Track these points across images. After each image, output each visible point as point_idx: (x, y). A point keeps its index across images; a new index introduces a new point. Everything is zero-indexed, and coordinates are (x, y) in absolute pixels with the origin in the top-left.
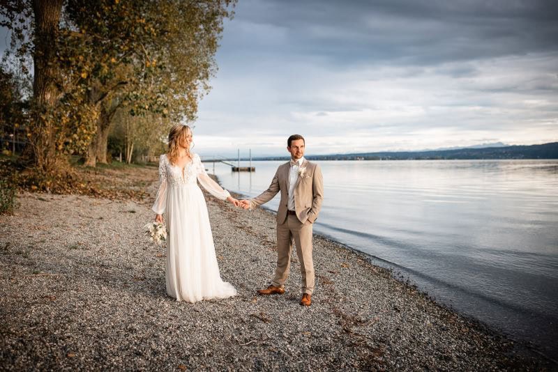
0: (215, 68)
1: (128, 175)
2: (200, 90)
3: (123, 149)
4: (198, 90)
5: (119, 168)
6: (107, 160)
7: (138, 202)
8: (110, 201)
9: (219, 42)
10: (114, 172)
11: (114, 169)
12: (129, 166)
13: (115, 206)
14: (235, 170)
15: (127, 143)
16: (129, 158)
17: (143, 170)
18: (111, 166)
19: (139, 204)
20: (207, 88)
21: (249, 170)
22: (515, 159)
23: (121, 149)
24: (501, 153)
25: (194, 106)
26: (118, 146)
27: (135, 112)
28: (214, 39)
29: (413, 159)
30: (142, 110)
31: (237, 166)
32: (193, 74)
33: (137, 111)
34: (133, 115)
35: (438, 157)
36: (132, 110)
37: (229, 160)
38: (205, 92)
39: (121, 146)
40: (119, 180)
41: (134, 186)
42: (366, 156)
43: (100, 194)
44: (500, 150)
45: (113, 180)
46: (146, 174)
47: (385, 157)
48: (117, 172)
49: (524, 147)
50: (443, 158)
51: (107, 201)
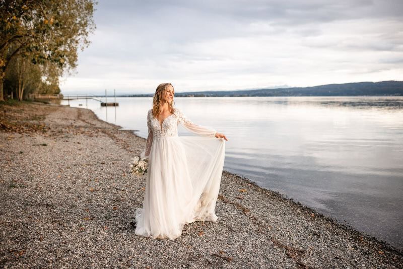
0: (93, 27)
1: (23, 110)
2: (81, 43)
3: (15, 89)
4: (80, 44)
5: (15, 105)
6: (4, 98)
7: (43, 135)
8: (20, 135)
9: (95, 7)
10: (11, 108)
11: (11, 106)
12: (21, 103)
13: (27, 140)
14: (103, 105)
15: (18, 84)
16: (21, 97)
17: (33, 106)
18: (8, 103)
19: (45, 137)
20: (87, 42)
21: (115, 105)
22: (296, 96)
23: (12, 88)
24: (287, 93)
25: (75, 56)
26: (11, 87)
27: (36, 61)
28: (92, 4)
29: (228, 96)
30: (42, 59)
31: (105, 102)
32: (75, 31)
33: (38, 60)
34: (35, 63)
35: (245, 95)
36: (34, 59)
37: (97, 97)
38: (86, 45)
39: (13, 86)
40: (18, 115)
41: (32, 120)
42: (195, 94)
43: (9, 129)
44: (286, 90)
45: (12, 114)
46: (37, 109)
47: (209, 95)
48: (14, 108)
50: (248, 96)
51: (17, 135)
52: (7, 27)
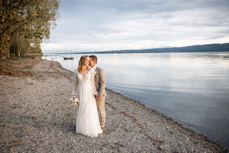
0: (59, 16)
1: (21, 63)
2: (52, 25)
3: (16, 50)
4: (51, 26)
5: (16, 60)
6: (10, 56)
7: (31, 78)
8: (19, 78)
9: (59, 4)
10: (14, 62)
11: (14, 60)
12: (20, 58)
13: (22, 81)
14: (65, 59)
15: (18, 48)
16: (19, 55)
17: (26, 60)
18: (12, 59)
19: (32, 79)
20: (55, 25)
21: (71, 59)
23: (14, 50)
25: (49, 32)
26: (13, 49)
27: (27, 37)
28: (58, 3)
29: (136, 53)
30: (30, 36)
31: (66, 57)
32: (48, 19)
33: (28, 37)
35: (146, 52)
38: (55, 26)
39: (15, 49)
40: (18, 66)
41: (26, 69)
42: (118, 52)
43: (13, 75)
44: (169, 49)
45: (15, 66)
46: (28, 62)
47: (125, 52)
48: (15, 62)
49: (178, 48)
51: (17, 78)
52: (11, 18)
